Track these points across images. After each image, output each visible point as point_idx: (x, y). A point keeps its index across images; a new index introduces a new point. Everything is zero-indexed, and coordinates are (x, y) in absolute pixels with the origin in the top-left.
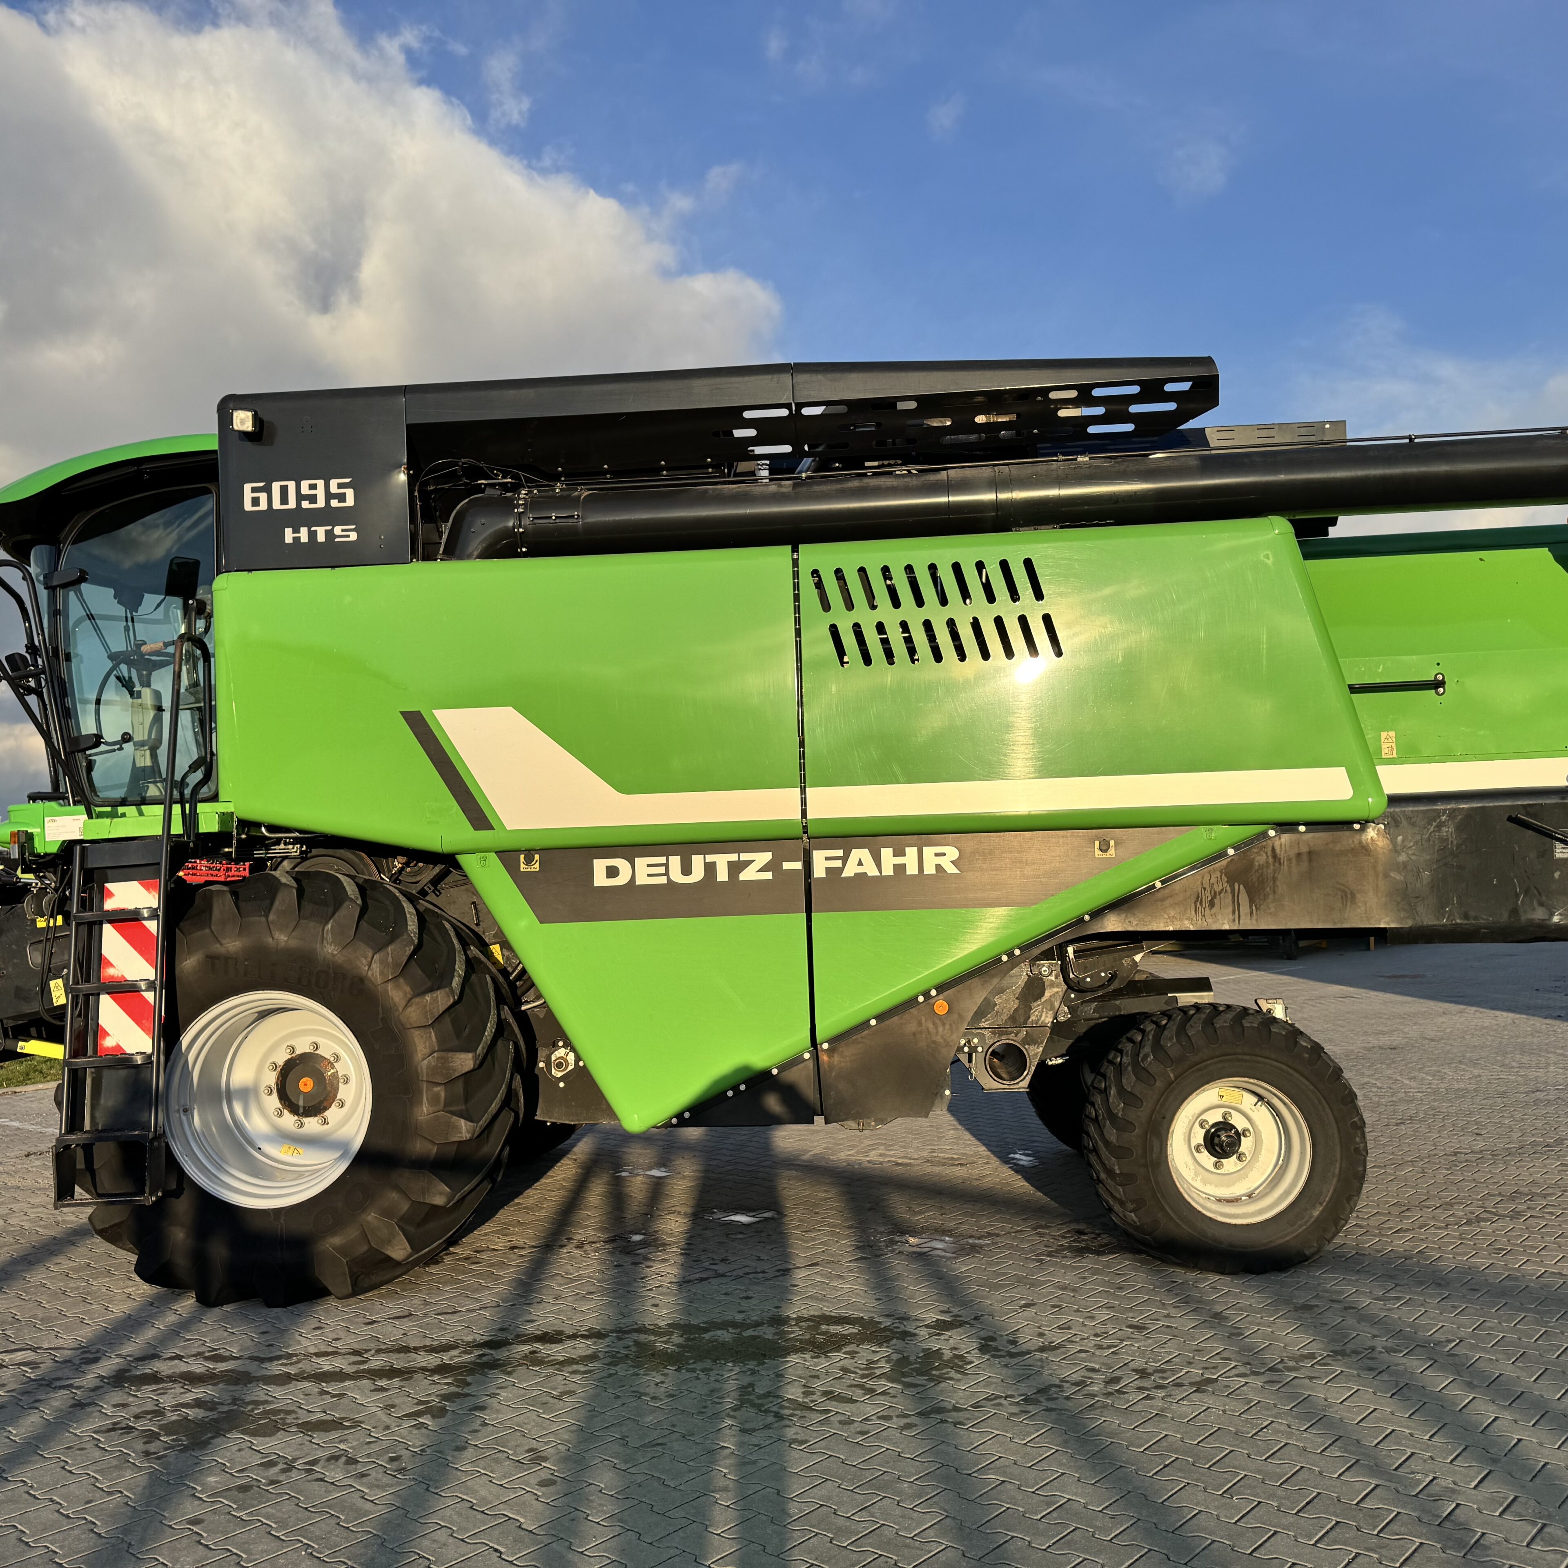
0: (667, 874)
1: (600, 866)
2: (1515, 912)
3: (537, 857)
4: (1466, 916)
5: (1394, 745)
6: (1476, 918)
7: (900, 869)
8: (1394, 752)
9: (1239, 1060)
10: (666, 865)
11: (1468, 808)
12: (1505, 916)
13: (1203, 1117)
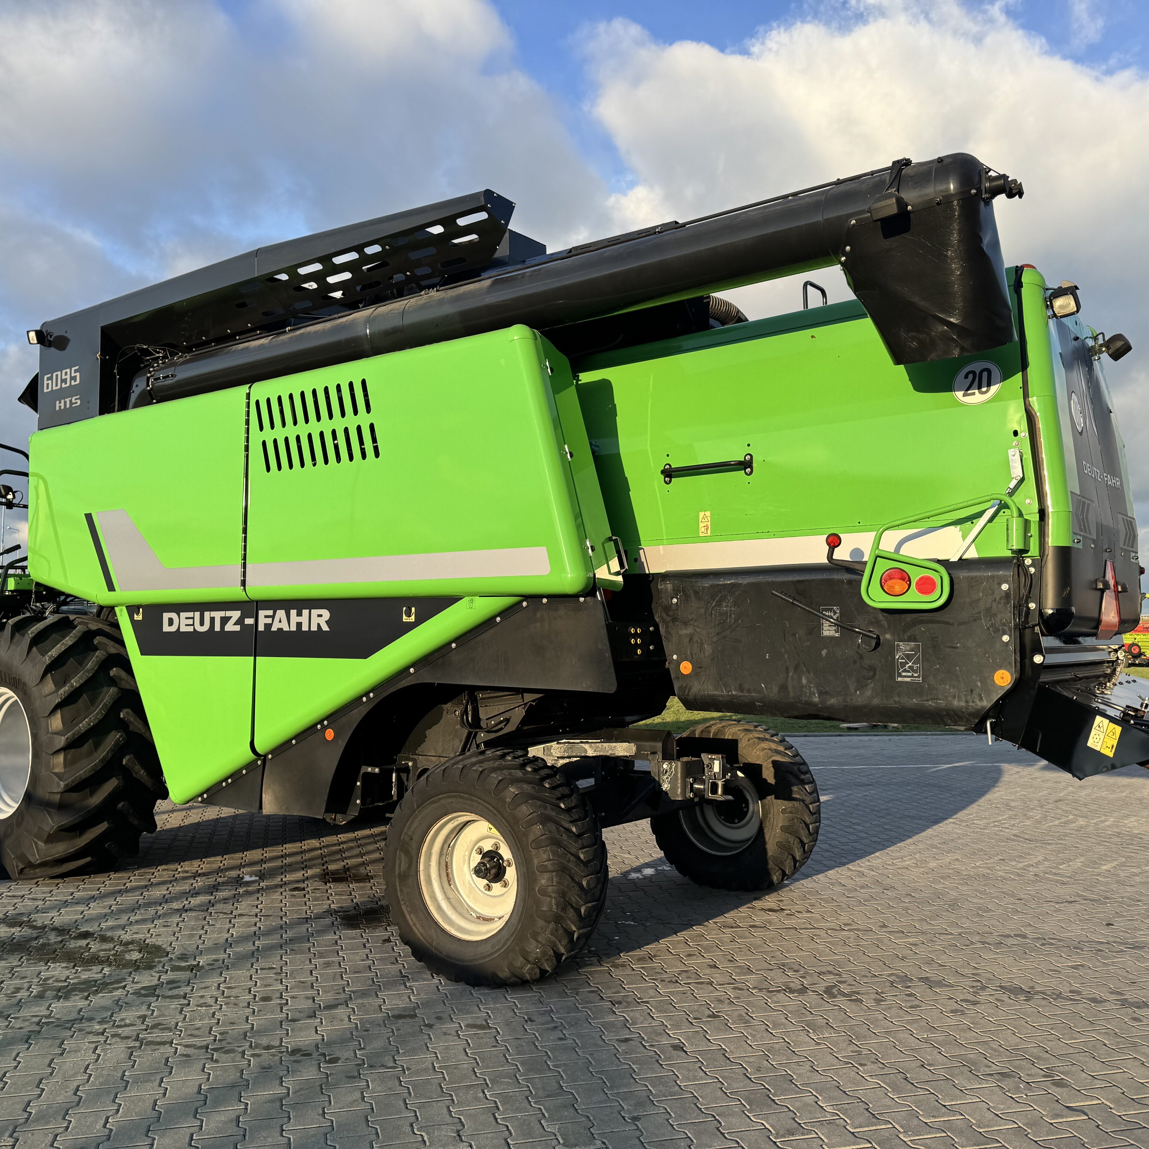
0: (193, 625)
1: (166, 616)
2: (784, 688)
3: (141, 610)
4: (741, 689)
5: (709, 524)
6: (749, 691)
7: (299, 625)
8: (709, 531)
9: (460, 797)
10: (193, 618)
11: (748, 584)
12: (775, 689)
13: (480, 844)
